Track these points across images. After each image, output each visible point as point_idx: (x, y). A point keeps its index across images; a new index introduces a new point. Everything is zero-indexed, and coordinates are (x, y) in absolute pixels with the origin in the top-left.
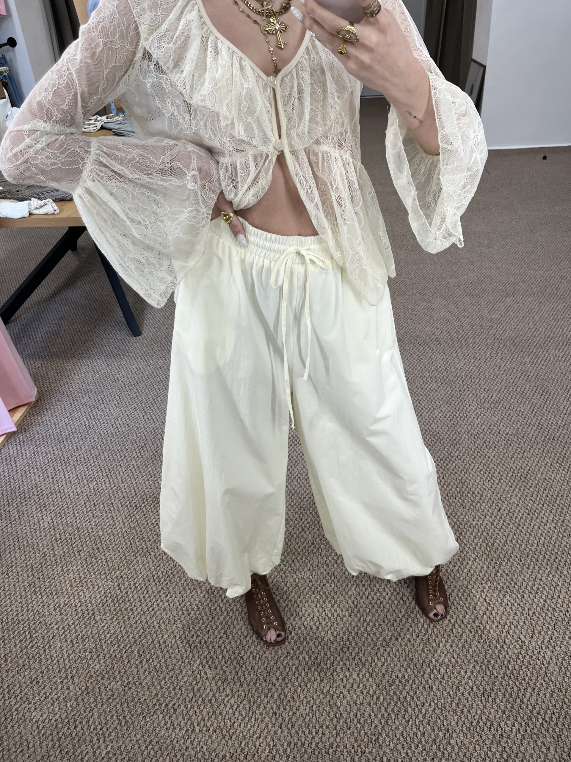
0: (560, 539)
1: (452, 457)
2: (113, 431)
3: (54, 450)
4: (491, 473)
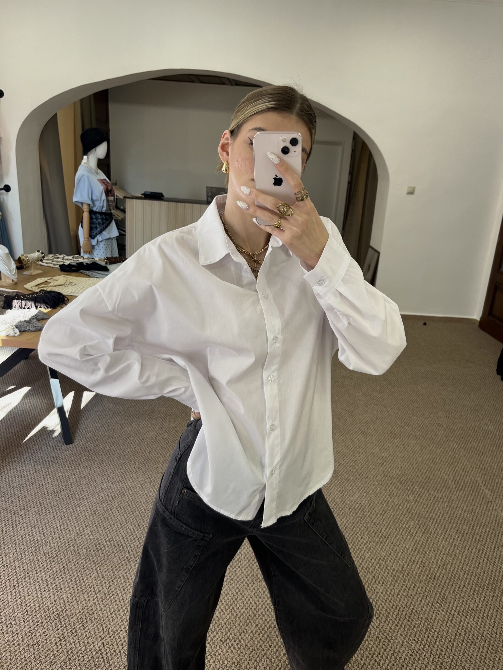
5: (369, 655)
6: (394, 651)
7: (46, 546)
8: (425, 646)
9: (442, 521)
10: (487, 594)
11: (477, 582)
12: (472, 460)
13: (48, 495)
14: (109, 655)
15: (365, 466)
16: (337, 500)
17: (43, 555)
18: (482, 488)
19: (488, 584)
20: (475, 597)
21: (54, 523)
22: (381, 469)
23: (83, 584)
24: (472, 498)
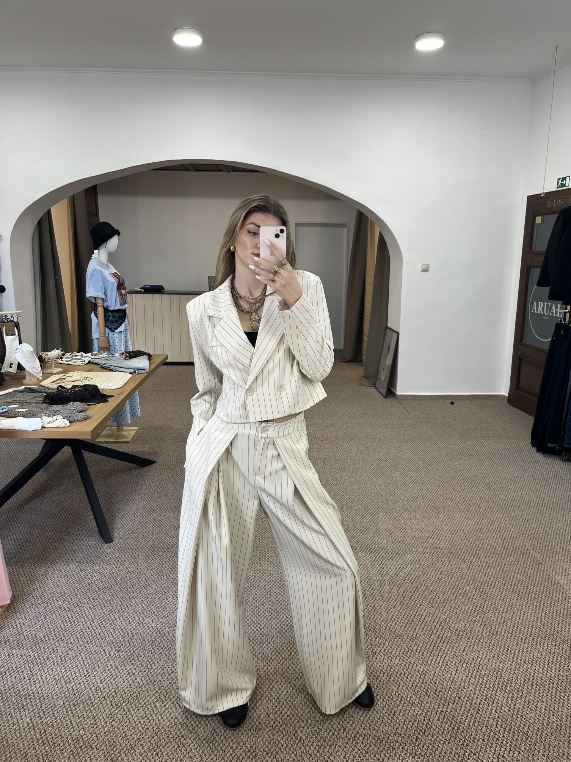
0: (514, 720)
1: (412, 651)
2: (89, 633)
3: (29, 652)
4: (448, 664)
5: (445, 703)
6: (469, 698)
7: (109, 637)
8: (496, 691)
9: (497, 583)
10: (550, 644)
11: (538, 634)
12: (518, 528)
13: (100, 591)
14: (194, 726)
15: (413, 541)
16: (391, 573)
17: (108, 645)
18: (531, 552)
19: (549, 635)
20: (538, 647)
21: (112, 616)
22: (430, 542)
23: (155, 667)
24: (523, 561)
